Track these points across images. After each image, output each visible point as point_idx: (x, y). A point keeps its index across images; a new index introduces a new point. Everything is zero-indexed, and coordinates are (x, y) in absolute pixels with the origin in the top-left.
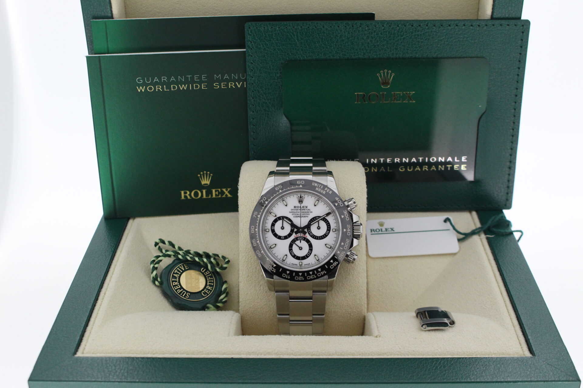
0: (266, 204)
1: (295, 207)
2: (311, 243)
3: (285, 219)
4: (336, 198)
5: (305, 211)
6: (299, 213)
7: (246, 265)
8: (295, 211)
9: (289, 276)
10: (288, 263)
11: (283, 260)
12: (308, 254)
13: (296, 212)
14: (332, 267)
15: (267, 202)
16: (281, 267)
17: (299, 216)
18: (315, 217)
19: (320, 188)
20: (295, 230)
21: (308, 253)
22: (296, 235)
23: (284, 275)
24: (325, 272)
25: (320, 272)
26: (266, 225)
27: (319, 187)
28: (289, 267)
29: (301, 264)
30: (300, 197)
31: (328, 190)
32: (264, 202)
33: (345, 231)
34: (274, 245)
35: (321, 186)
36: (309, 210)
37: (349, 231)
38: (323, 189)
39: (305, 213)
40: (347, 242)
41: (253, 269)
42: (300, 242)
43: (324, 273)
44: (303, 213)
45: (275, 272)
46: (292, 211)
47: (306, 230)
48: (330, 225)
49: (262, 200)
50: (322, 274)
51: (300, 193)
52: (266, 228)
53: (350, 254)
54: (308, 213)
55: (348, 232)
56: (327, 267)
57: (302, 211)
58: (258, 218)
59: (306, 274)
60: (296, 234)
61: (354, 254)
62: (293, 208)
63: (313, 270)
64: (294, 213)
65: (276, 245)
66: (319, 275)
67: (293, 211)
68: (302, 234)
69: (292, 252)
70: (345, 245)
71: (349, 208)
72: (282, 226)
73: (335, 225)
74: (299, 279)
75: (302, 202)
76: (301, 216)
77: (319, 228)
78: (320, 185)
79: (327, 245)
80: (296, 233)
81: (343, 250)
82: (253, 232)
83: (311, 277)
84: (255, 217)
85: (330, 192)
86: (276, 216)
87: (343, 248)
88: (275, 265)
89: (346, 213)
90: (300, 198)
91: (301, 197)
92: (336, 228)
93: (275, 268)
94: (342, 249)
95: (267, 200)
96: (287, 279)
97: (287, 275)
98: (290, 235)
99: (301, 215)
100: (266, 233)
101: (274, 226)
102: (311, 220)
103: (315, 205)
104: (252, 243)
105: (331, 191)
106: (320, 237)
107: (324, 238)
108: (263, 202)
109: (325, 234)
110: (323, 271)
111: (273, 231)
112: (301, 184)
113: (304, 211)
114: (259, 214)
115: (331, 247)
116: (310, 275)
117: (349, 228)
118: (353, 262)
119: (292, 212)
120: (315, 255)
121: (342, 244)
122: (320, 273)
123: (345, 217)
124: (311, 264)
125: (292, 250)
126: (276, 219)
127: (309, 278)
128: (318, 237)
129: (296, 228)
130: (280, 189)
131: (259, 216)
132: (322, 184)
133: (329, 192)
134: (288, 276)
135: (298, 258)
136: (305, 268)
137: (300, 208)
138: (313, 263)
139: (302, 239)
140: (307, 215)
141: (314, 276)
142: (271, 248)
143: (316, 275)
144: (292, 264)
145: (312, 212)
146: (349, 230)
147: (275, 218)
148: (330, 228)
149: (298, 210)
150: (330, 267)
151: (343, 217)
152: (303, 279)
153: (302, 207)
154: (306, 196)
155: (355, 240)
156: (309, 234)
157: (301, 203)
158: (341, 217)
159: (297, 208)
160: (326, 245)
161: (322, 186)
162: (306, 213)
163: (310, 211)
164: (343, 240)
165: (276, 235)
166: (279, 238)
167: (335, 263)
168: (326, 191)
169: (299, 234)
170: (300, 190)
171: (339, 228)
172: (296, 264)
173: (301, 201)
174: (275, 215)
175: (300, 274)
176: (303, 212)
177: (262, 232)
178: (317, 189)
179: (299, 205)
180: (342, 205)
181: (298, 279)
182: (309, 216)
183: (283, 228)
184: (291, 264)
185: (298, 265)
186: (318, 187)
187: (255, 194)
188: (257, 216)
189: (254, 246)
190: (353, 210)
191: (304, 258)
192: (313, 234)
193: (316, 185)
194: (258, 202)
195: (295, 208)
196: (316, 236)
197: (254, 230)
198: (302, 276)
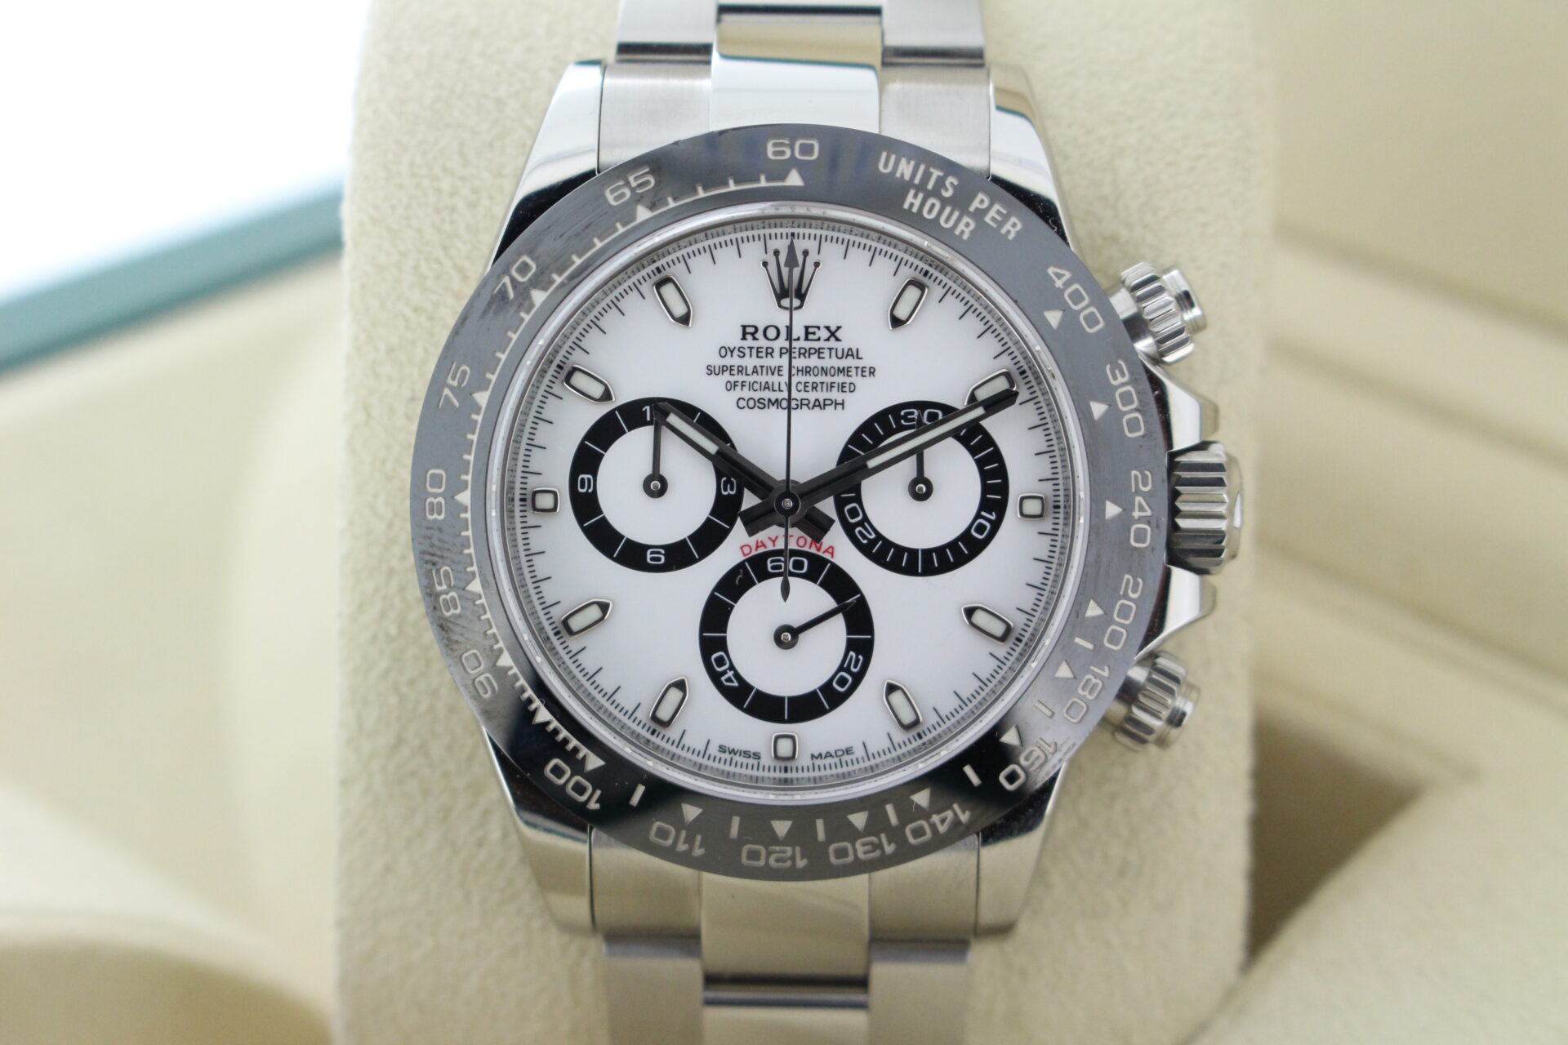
0: (532, 306)
1: (748, 331)
2: (862, 602)
3: (673, 419)
4: (1051, 271)
5: (820, 363)
6: (774, 379)
7: (384, 664)
8: (750, 362)
9: (699, 838)
10: (695, 741)
11: (654, 718)
12: (842, 682)
13: (755, 371)
14: (1012, 778)
15: (539, 297)
16: (639, 775)
17: (777, 402)
18: (895, 410)
19: (935, 192)
20: (750, 500)
21: (841, 668)
22: (752, 541)
23: (663, 834)
24: (964, 817)
25: (926, 814)
26: (537, 460)
27: (930, 186)
28: (698, 771)
29: (785, 748)
30: (783, 258)
31: (997, 207)
32: (523, 292)
33: (1119, 516)
34: (594, 613)
35: (940, 183)
36: (851, 353)
37: (1140, 520)
38: (960, 201)
39: (819, 379)
40: (1126, 596)
41: (435, 693)
42: (785, 590)
43: (957, 822)
44: (811, 379)
45: (594, 805)
46: (728, 361)
47: (827, 506)
48: (1002, 472)
49: (506, 280)
50: (942, 829)
51: (784, 231)
52: (534, 483)
53: (1150, 680)
54: (848, 380)
55: (1134, 521)
56: (975, 780)
57: (799, 362)
58: (477, 410)
59: (820, 824)
60: (751, 533)
61: (1176, 680)
62: (735, 340)
63: (872, 803)
64: (740, 378)
65: (604, 607)
66: (918, 832)
67: (735, 361)
68: (795, 532)
69: (720, 661)
70: (1111, 622)
71: (1144, 345)
72: (649, 471)
73: (1043, 467)
74: (772, 861)
75: (802, 297)
76: (789, 400)
77: (921, 489)
78: (936, 173)
79: (980, 618)
80: (754, 521)
81: (1100, 655)
82: (435, 516)
83: (861, 850)
84: (457, 404)
85: (1008, 226)
86: (607, 396)
87: (1095, 639)
88: (594, 762)
89: (1120, 380)
90: (785, 271)
91: (791, 260)
92: (1047, 489)
93: (594, 777)
94: (1090, 646)
95: (541, 281)
96: (685, 859)
97: (683, 834)
98: (707, 539)
99: (794, 394)
100: (532, 519)
101: (594, 471)
102: (867, 427)
103: (896, 322)
104: (431, 595)
105: (1013, 219)
106: (927, 553)
107: (961, 560)
108: (511, 294)
109: (966, 536)
110: (949, 807)
111: (586, 507)
112: (793, 163)
113: (813, 361)
114: (483, 385)
115: (1009, 630)
116: (853, 834)
117: (1144, 495)
118: (1162, 742)
119: (724, 369)
120: (891, 688)
121: (1093, 610)
122: (927, 816)
123: (1113, 414)
124: (859, 752)
125: (722, 645)
126: (609, 418)
127: (842, 853)
128: (913, 552)
129: (754, 491)
130: (638, 199)
131: (482, 398)
132: (950, 167)
133: (1001, 224)
134: (690, 840)
135: (765, 707)
136: (817, 784)
137: (782, 342)
138: (878, 743)
139: (798, 565)
140: (835, 395)
141: (880, 846)
142: (571, 633)
143: (896, 835)
144: (722, 749)
145: (872, 372)
146: (1142, 509)
147: (602, 410)
148: (1003, 489)
149: (770, 353)
150: (1002, 779)
151: (1098, 409)
152: (801, 863)
153: (798, 331)
154: (831, 253)
155: (1183, 582)
156: (849, 529)
157: (796, 302)
158: (1084, 415)
159: (762, 342)
160: (970, 612)
161: (951, 180)
162: (828, 379)
163: (859, 363)
164: (1095, 584)
165: (604, 537)
166: (633, 556)
167: (1037, 752)
168: (979, 214)
169: (775, 531)
170: (785, 208)
171: (1070, 495)
172: (753, 749)
173: (791, 292)
174: (597, 390)
175: (782, 827)
176: (807, 371)
177: (506, 511)
178: (912, 201)
179: (781, 319)
180: (1091, 320)
181: (762, 862)
182: (847, 397)
183: (656, 485)
184: (713, 750)
185: (767, 759)
186: (922, 187)
187: (462, 144)
188: (465, 394)
189: (447, 614)
190: (1168, 359)
191: (808, 707)
192: (879, 536)
193: (905, 169)
194: (477, 294)
195: (749, 342)
196: (900, 550)
197: (450, 496)
198: (790, 838)
